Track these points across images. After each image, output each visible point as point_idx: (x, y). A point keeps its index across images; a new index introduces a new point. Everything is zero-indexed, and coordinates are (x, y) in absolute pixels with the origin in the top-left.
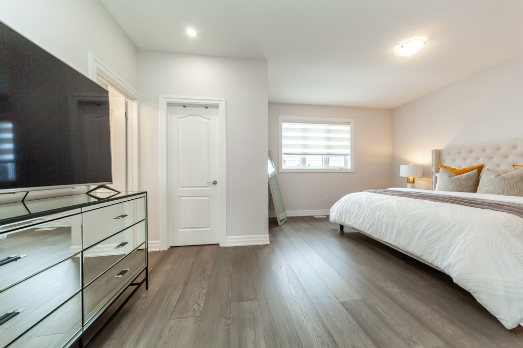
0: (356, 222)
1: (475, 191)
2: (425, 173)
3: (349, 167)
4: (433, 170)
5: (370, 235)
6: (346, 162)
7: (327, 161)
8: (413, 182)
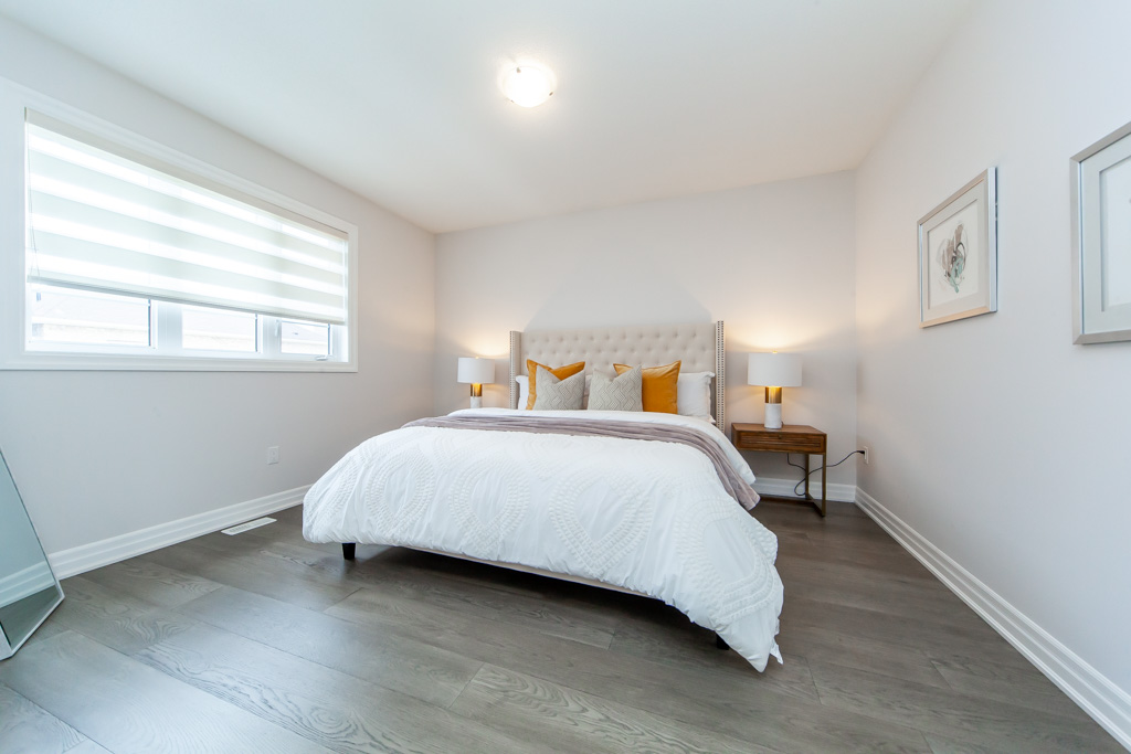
0: (413, 524)
1: (583, 407)
2: (499, 374)
3: (345, 357)
4: (513, 372)
5: (464, 554)
6: (333, 342)
7: (275, 337)
8: (480, 394)
